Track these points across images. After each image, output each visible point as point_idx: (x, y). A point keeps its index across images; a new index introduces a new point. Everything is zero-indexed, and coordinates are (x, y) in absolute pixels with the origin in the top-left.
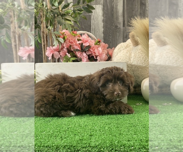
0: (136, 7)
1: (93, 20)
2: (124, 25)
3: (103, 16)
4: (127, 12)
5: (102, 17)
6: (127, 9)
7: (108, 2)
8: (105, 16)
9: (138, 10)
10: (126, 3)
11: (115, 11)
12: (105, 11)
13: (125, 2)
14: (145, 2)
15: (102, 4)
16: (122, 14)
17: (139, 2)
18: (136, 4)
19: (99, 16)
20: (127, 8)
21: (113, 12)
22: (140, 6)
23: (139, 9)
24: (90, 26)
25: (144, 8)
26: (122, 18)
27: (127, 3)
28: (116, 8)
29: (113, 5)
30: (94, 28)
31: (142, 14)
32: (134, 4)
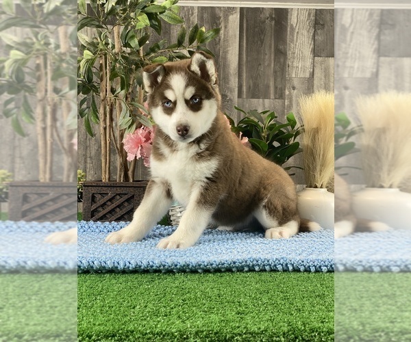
0: (267, 57)
2: (240, 95)
4: (247, 66)
6: (247, 61)
9: (269, 65)
10: (245, 49)
13: (243, 46)
14: (285, 49)
16: (237, 71)
17: (273, 46)
18: (267, 52)
20: (247, 58)
21: (218, 66)
22: (276, 55)
23: (273, 62)
25: (282, 60)
26: (237, 79)
27: (247, 48)
28: (225, 58)
29: (217, 50)
31: (278, 73)
32: (262, 51)
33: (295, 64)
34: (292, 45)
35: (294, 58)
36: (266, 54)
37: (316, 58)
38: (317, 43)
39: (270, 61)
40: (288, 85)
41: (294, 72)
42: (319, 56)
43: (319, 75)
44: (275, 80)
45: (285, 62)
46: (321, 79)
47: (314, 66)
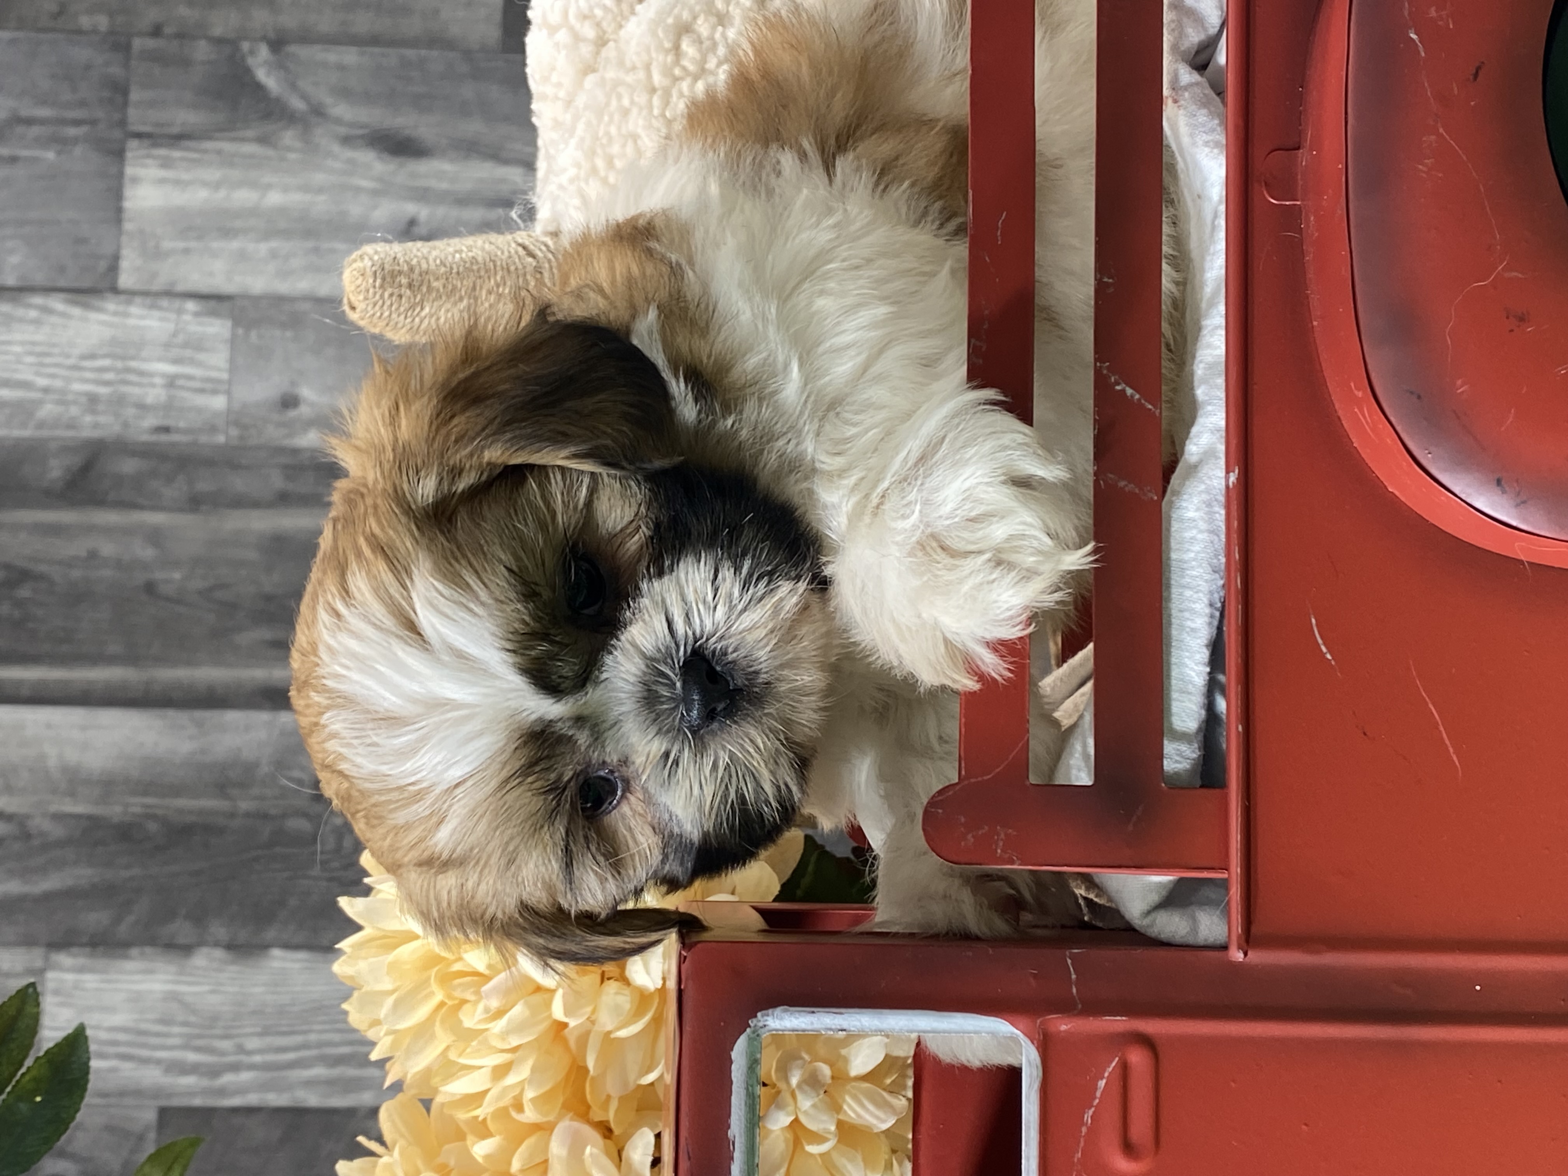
0: (107, 549)
1: (228, 1078)
3: (187, 950)
4: (161, 660)
5: (201, 959)
6: (131, 659)
7: (13, 887)
8: (182, 930)
9: (155, 536)
10: (56, 674)
11: (137, 805)
12: (123, 930)
13: (42, 683)
14: (67, 449)
15: (35, 957)
16: (182, 717)
17: (52, 517)
18: (78, 548)
19: (173, 997)
20: (114, 661)
21: (152, 827)
22: (99, 501)
23: (136, 516)
24: (298, 1113)
25: (129, 466)
26: (232, 716)
27: (53, 660)
28: (108, 784)
29: (57, 831)
30: (319, 1071)
31: (204, 486)
32: (76, 574)
33: (155, 395)
34: (47, 410)
35: (120, 401)
36: (93, 555)
37: (125, 280)
38: (39, 278)
39: (128, 531)
40: (273, 434)
41: (201, 400)
42: (113, 268)
43: (219, 266)
44: (240, 502)
45: (144, 451)
46: (242, 256)
47: (169, 293)
